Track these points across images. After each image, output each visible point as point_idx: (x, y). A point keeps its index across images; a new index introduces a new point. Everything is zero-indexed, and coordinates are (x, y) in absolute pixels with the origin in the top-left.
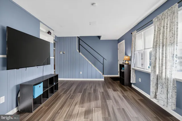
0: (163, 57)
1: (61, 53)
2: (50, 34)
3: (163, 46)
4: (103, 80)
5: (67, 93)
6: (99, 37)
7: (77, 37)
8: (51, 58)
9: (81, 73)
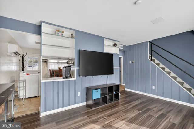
1: (130, 62)
2: (116, 46)
5: (125, 106)
7: (149, 41)
8: (114, 68)
9: (154, 87)
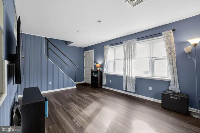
0: (130, 65)
3: (130, 59)
4: (75, 87)
6: (66, 42)
7: (45, 38)
9: (50, 83)
